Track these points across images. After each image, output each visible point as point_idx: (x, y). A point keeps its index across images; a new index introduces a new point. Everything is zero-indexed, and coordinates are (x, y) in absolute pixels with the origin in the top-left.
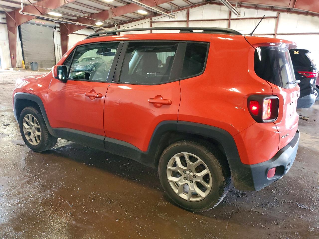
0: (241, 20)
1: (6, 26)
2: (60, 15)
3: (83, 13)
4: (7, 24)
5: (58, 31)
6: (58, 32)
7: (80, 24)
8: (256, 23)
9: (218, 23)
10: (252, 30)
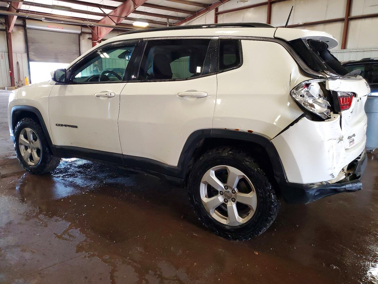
3: (100, 8)
4: (6, 30)
6: (89, 40)
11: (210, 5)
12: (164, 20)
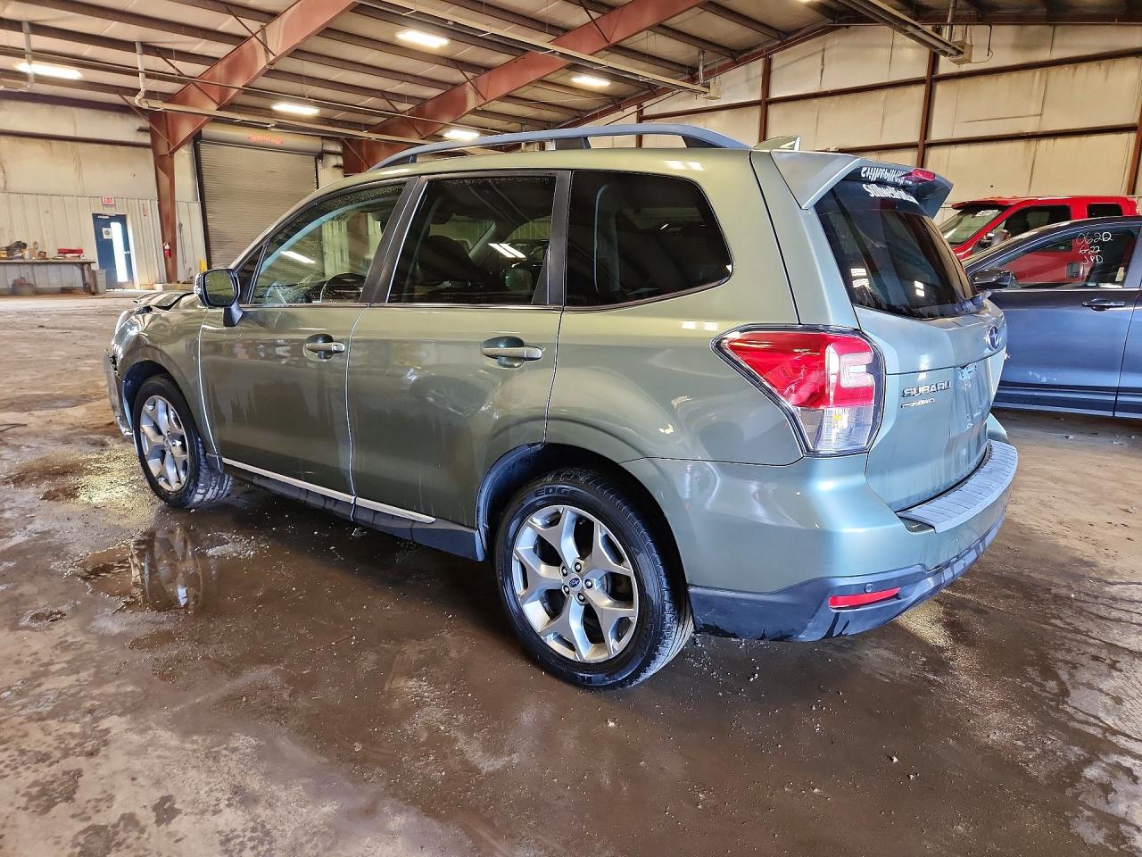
0: (982, 79)
1: (150, 151)
2: (310, 111)
3: (388, 100)
4: (153, 146)
5: (337, 166)
6: (336, 169)
7: (374, 136)
8: (1046, 85)
9: (883, 98)
10: (1030, 116)
11: (624, 98)
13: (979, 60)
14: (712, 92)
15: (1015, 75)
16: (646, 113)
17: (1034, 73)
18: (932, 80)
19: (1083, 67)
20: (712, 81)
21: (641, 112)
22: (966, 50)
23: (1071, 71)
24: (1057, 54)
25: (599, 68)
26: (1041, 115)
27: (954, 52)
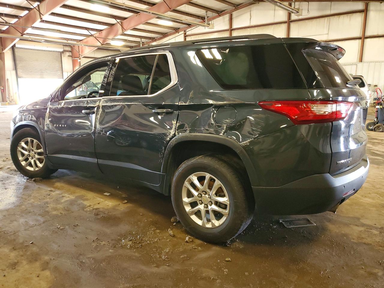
3: (88, 31)
6: (68, 57)
8: (329, 23)
9: (272, 28)
10: (324, 34)
11: (179, 29)
12: (138, 40)
13: (305, 15)
14: (211, 26)
15: (318, 20)
16: (188, 33)
17: (325, 19)
18: (289, 22)
19: (342, 16)
20: (210, 22)
21: (185, 34)
22: (300, 11)
23: (338, 18)
24: (333, 12)
25: (167, 18)
26: (328, 34)
27: (296, 12)
